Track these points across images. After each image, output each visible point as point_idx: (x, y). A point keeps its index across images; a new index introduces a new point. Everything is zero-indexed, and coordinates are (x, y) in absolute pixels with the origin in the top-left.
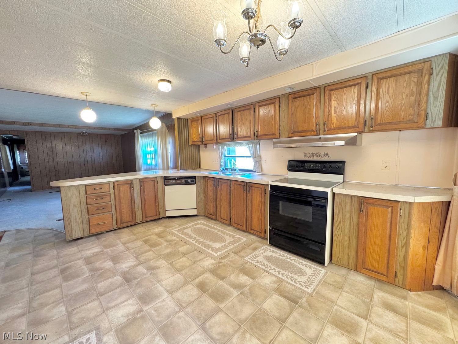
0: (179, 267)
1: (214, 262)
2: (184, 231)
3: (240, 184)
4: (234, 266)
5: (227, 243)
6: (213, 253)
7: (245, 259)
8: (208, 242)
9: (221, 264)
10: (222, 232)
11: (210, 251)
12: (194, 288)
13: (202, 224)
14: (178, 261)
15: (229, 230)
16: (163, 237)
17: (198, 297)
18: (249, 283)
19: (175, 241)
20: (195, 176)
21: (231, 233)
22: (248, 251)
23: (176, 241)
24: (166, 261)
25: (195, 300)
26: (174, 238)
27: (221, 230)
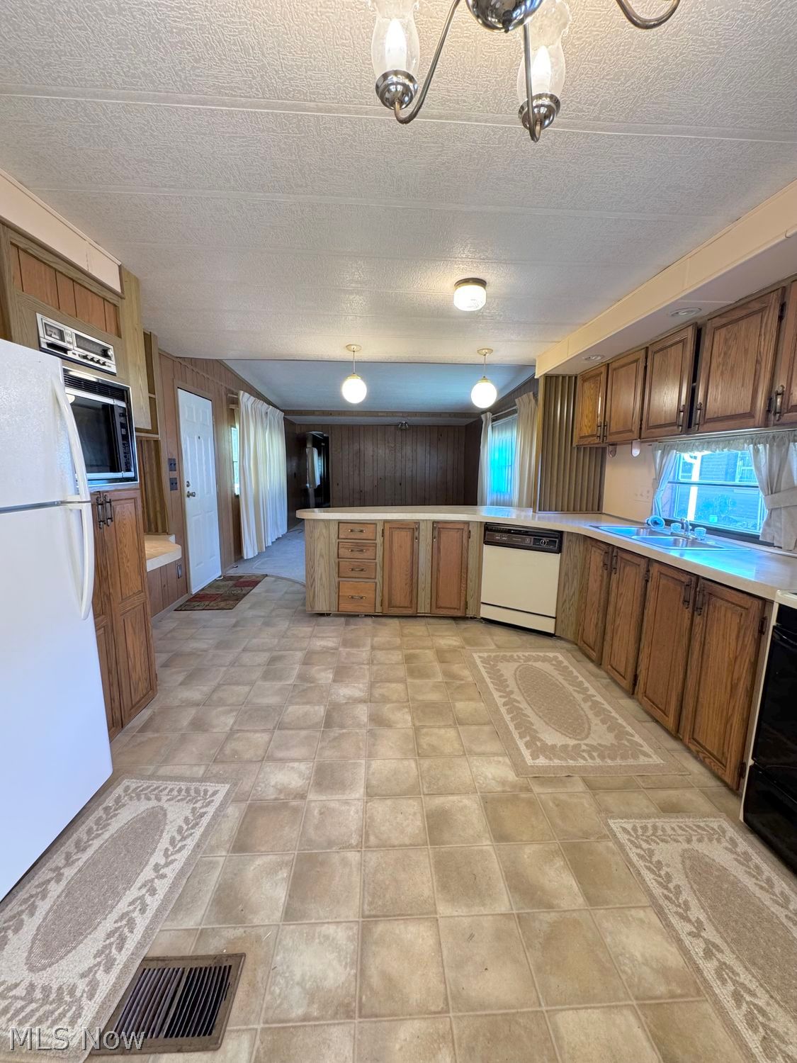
0: (425, 747)
1: (511, 776)
2: (497, 666)
3: (676, 577)
4: (559, 821)
5: (586, 745)
6: (526, 753)
7: (611, 822)
8: (533, 717)
9: (524, 795)
10: (595, 705)
11: (521, 744)
12: (419, 817)
13: (554, 662)
14: (436, 731)
15: (623, 710)
16: (447, 662)
17: (411, 845)
18: (565, 904)
19: (462, 680)
20: (561, 533)
21: (621, 721)
22: (640, 802)
23: (463, 682)
24: (413, 718)
25: (400, 846)
26: (466, 673)
27: (599, 698)
